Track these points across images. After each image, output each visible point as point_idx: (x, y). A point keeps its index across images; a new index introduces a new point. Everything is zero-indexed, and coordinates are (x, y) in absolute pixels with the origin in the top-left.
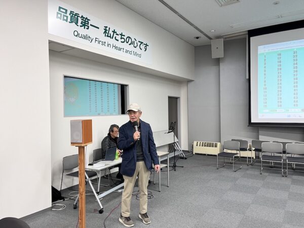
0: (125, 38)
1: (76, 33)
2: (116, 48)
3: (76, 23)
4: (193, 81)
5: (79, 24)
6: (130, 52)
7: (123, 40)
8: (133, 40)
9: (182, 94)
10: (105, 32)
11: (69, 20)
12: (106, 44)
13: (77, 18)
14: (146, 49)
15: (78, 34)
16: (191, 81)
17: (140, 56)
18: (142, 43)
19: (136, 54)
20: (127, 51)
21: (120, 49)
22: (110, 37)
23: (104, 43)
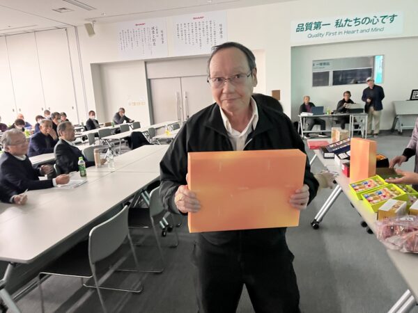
0: (361, 20)
1: (310, 36)
2: (348, 32)
3: (310, 29)
5: (313, 28)
6: (367, 31)
7: (358, 23)
8: (371, 18)
10: (337, 23)
11: (305, 29)
12: (337, 33)
13: (311, 26)
14: (392, 21)
15: (312, 36)
17: (382, 30)
18: (385, 17)
19: (376, 30)
20: (362, 31)
21: (353, 32)
22: (342, 26)
23: (334, 34)
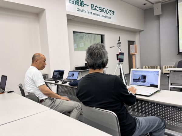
1: (78, 9)
2: (97, 15)
3: (78, 4)
5: (79, 5)
6: (105, 17)
7: (101, 10)
8: (106, 10)
9: (137, 39)
10: (92, 7)
11: (75, 3)
12: (92, 13)
13: (78, 2)
14: (113, 14)
15: (79, 10)
16: (142, 31)
17: (110, 18)
18: (111, 11)
19: (108, 17)
20: (103, 16)
21: (99, 15)
22: (94, 9)
23: (91, 13)
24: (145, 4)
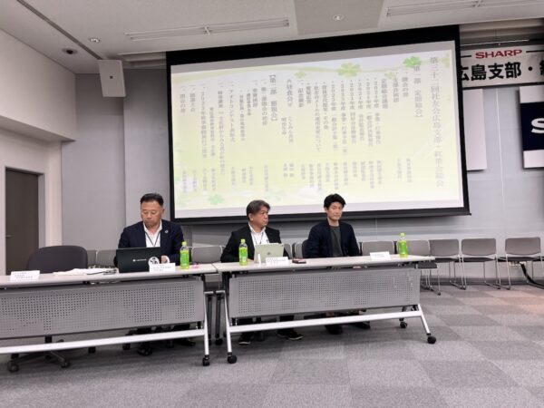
4: (73, 141)
9: (51, 168)
16: (69, 141)
24: (70, 52)
